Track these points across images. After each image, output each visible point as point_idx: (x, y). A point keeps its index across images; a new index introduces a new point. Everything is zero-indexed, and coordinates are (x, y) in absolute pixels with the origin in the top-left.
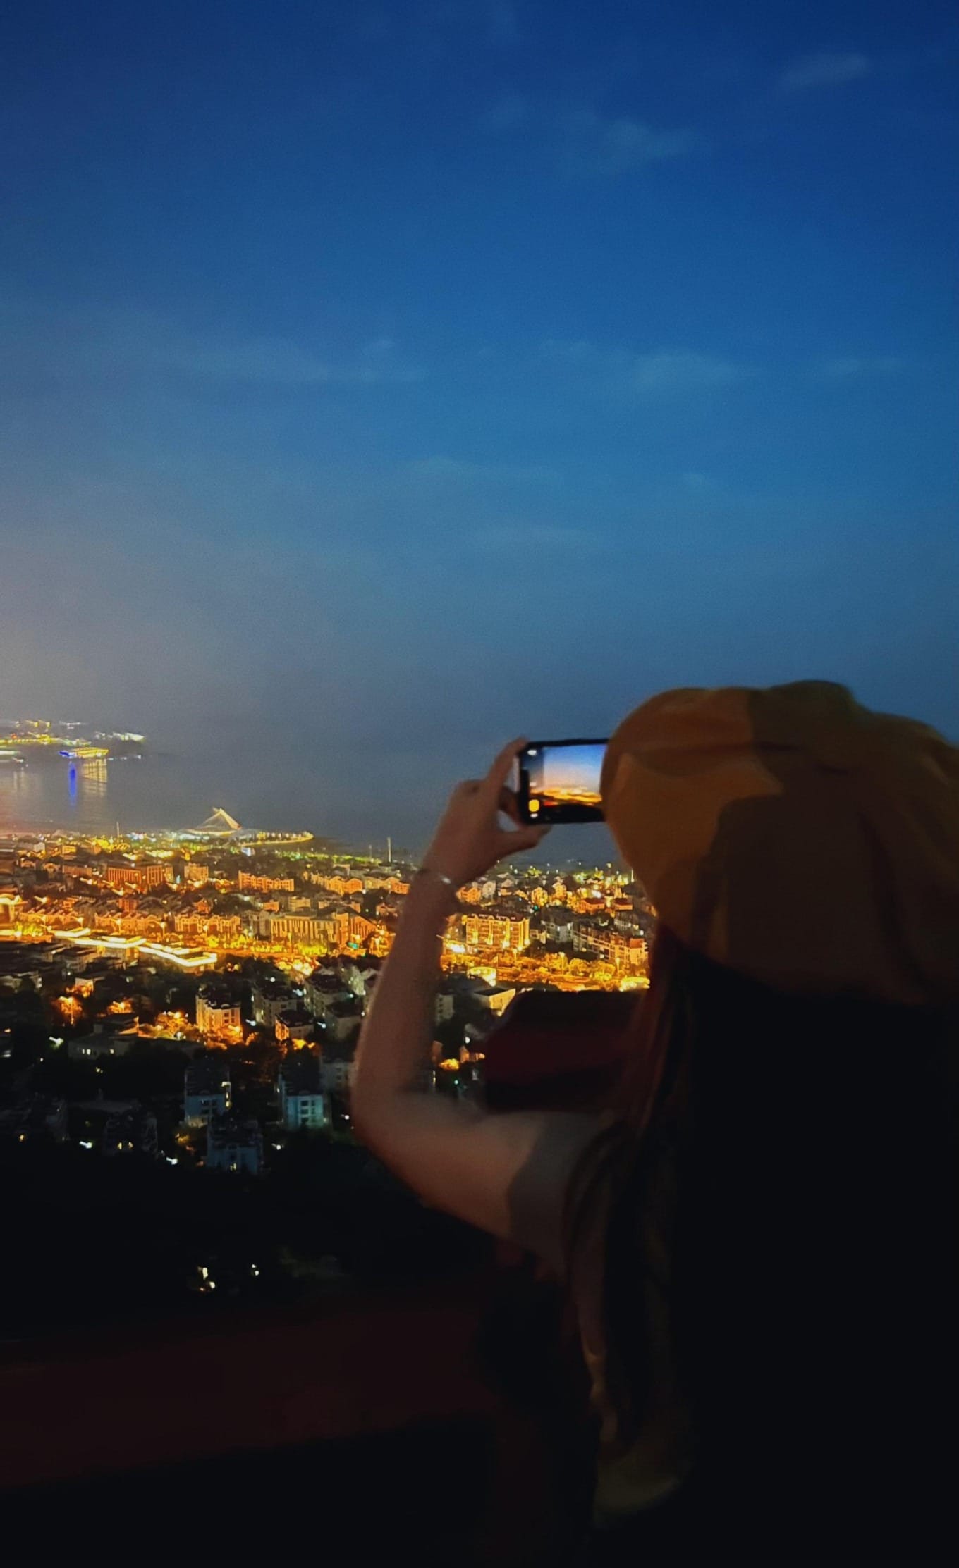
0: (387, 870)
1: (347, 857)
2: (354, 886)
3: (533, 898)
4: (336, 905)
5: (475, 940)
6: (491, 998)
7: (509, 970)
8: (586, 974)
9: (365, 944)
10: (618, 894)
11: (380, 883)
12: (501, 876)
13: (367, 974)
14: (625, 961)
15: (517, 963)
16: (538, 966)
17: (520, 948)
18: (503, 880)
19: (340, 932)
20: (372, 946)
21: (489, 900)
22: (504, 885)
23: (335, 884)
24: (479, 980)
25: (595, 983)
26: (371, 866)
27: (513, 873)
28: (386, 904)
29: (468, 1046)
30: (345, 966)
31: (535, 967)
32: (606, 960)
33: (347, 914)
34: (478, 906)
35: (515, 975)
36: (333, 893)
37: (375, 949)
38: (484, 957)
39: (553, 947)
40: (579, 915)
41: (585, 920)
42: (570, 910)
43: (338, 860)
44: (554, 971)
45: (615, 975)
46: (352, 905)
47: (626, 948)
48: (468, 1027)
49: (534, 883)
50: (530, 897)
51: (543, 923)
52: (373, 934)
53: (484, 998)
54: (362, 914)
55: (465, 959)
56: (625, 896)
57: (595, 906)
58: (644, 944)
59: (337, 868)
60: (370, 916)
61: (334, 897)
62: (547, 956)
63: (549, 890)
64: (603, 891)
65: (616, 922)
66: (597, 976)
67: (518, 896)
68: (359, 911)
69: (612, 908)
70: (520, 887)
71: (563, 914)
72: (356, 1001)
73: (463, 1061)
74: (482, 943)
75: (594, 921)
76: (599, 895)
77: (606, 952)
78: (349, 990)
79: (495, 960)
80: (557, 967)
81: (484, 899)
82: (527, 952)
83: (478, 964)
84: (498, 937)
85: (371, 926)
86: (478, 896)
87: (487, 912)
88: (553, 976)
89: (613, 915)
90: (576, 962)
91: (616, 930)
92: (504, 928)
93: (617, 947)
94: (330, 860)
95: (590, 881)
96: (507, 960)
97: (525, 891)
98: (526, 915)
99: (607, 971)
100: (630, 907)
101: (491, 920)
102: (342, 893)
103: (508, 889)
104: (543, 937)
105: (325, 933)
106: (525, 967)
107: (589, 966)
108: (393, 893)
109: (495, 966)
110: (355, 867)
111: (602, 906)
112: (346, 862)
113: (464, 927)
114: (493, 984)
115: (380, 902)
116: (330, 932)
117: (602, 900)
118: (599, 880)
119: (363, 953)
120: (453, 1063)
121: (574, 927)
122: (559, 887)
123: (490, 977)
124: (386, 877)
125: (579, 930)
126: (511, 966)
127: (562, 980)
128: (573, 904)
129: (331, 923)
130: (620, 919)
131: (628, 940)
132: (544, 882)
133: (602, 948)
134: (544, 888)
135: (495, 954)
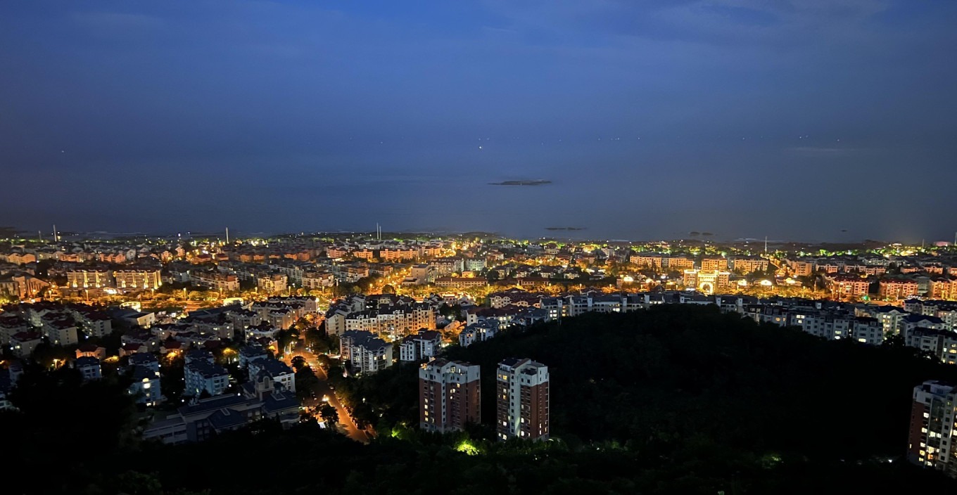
0: (53, 247)
1: (22, 240)
2: (28, 259)
3: (163, 258)
4: (15, 272)
5: (124, 286)
6: (138, 319)
7: (149, 302)
8: (201, 299)
9: (40, 295)
10: (219, 251)
11: (49, 256)
12: (139, 246)
13: (43, 313)
14: (226, 289)
15: (154, 297)
16: (169, 298)
17: (156, 288)
18: (141, 248)
19: (19, 289)
20: (45, 295)
21: (132, 261)
22: (141, 251)
23: (13, 258)
24: (129, 309)
25: (207, 303)
26: (42, 245)
27: (148, 244)
28: (55, 268)
29: (124, 347)
30: (25, 310)
31: (166, 298)
32: (213, 290)
33: (23, 277)
34: (125, 265)
35: (153, 304)
36: (12, 264)
37: (49, 297)
38: (130, 295)
39: (178, 285)
40: (194, 265)
41: (198, 268)
42: (189, 262)
43: (15, 243)
44: (179, 299)
45: (219, 298)
46: (28, 271)
47: (225, 282)
48: (123, 337)
49: (164, 248)
50: (160, 257)
51: (170, 272)
52: (45, 289)
53: (133, 320)
54: (37, 276)
55: (116, 298)
56: (223, 252)
57: (204, 260)
58: (236, 279)
59: (15, 248)
60: (43, 277)
61: (13, 266)
62: (174, 291)
63: (173, 252)
64: (209, 249)
65: (219, 268)
66: (208, 299)
67: (152, 257)
68: (33, 274)
69: (216, 260)
70: (153, 251)
71: (184, 265)
72: (36, 330)
73: (121, 355)
74: (129, 287)
75: (206, 268)
76: (207, 253)
77: (213, 285)
78: (29, 324)
79: (139, 296)
80: (181, 296)
81: (128, 261)
82: (160, 290)
83: (127, 300)
84: (140, 282)
85: (44, 284)
86: (123, 259)
87: (131, 268)
88: (179, 302)
89: (216, 264)
90: (193, 293)
91: (219, 272)
92: (143, 277)
93: (219, 282)
94: (9, 243)
95: (200, 245)
96: (147, 296)
97: (157, 254)
98: (158, 268)
99: (214, 296)
100: (227, 259)
101: (133, 273)
102: (19, 264)
103: (144, 253)
104: (171, 280)
105: (7, 290)
106: (159, 299)
107: (202, 294)
108: (60, 261)
109: (139, 300)
110: (29, 245)
111: (209, 259)
112: (22, 243)
113: (115, 279)
114: (139, 311)
115: (49, 267)
116: (11, 289)
117: (209, 256)
118: (206, 244)
119: (38, 300)
120: (115, 358)
121: (190, 273)
122: (180, 250)
123: (137, 307)
124: (54, 251)
125: (194, 274)
126: (150, 299)
127: (186, 304)
128: (189, 258)
129: (11, 284)
130: (221, 265)
131: (226, 277)
132: (169, 248)
133: (210, 283)
134: (169, 251)
135: (138, 293)
